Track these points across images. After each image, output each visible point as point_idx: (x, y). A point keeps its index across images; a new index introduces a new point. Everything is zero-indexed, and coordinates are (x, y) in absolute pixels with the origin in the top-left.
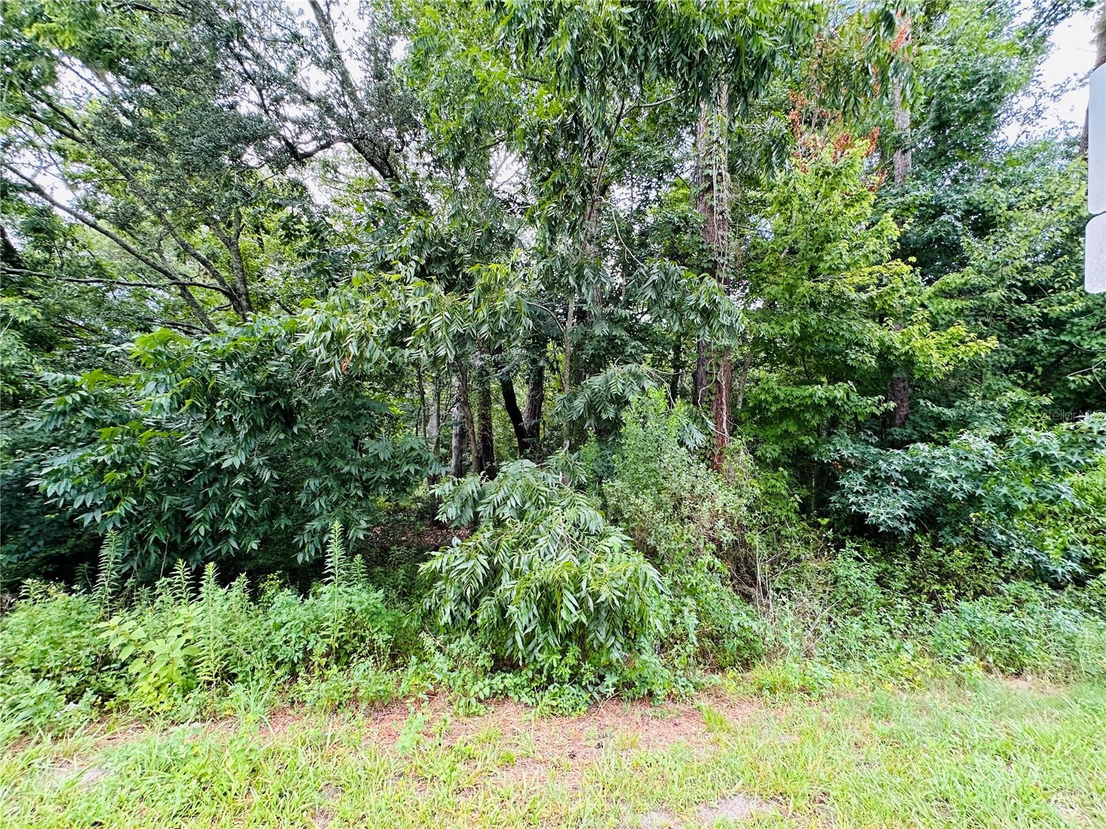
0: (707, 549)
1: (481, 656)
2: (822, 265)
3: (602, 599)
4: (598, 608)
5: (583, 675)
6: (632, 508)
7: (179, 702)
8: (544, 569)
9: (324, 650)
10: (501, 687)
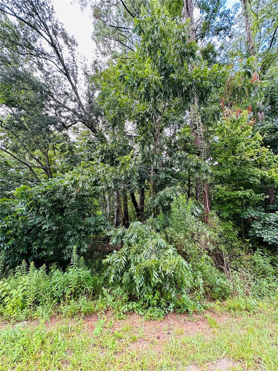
0: (205, 253)
1: (124, 296)
2: (236, 151)
3: (167, 273)
4: (166, 276)
5: (161, 303)
6: (176, 238)
7: (20, 313)
8: (145, 262)
9: (70, 293)
10: (132, 308)
